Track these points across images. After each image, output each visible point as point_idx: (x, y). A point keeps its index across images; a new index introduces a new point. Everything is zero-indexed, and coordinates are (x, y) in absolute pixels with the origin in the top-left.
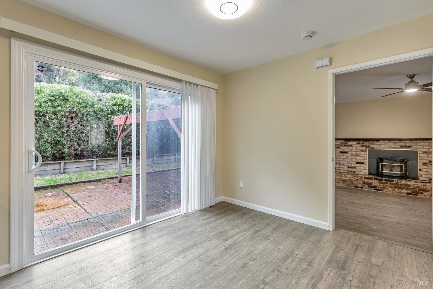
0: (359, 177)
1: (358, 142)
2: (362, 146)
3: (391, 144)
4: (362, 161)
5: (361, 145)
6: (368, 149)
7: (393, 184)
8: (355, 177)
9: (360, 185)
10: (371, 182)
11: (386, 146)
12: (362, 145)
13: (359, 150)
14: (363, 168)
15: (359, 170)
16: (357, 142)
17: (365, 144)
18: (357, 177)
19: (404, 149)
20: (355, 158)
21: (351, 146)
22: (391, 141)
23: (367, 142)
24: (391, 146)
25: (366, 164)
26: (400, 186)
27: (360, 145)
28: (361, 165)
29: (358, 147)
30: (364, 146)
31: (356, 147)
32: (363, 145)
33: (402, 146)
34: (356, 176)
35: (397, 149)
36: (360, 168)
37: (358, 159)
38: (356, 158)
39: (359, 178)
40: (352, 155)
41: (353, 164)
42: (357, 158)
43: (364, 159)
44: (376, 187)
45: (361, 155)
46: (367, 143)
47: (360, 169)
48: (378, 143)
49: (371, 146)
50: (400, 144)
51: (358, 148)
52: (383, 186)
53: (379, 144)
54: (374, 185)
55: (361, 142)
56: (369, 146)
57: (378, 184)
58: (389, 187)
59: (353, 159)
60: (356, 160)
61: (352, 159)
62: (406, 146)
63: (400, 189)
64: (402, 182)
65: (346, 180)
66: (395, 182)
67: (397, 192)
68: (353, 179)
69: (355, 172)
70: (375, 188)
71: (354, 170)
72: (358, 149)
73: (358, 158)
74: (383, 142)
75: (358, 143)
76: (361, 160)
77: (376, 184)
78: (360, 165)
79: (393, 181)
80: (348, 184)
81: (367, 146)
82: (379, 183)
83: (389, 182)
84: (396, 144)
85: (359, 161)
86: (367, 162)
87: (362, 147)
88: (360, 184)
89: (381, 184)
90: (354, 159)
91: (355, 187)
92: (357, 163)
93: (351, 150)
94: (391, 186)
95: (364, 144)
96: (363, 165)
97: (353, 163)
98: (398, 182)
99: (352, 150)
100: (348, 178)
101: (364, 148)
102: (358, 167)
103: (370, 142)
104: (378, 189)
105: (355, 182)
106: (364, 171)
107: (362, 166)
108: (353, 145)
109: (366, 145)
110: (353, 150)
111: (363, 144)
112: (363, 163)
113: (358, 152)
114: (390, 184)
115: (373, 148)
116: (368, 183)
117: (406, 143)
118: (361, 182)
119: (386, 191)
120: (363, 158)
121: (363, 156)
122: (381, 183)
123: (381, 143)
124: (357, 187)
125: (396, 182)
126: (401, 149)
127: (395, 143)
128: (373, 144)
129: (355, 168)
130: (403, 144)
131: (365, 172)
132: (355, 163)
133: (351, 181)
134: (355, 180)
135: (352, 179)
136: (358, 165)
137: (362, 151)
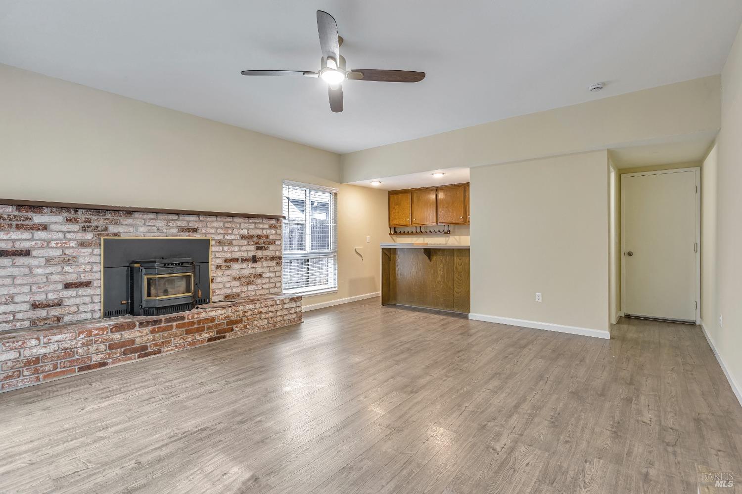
0: (96, 332)
1: (71, 216)
2: (84, 229)
3: (160, 223)
4: (84, 278)
5: (82, 225)
6: (103, 238)
7: (183, 325)
8: (81, 336)
9: (96, 358)
10: (132, 336)
11: (149, 228)
12: (83, 227)
13: (72, 244)
14: (88, 299)
15: (75, 309)
16: (66, 215)
17: (94, 224)
18: (90, 334)
19: (184, 236)
20: (59, 269)
21: (45, 228)
22: (160, 216)
23: (98, 217)
24: (160, 228)
25: (95, 285)
26: (196, 326)
27: (75, 227)
28: (81, 291)
29: (69, 232)
30: (90, 229)
31: (64, 233)
32: (88, 227)
33: (182, 230)
34: (83, 332)
35: (173, 236)
36: (78, 301)
37: (71, 273)
38: (63, 268)
39: (97, 335)
40: (49, 260)
41: (53, 291)
42: (68, 268)
43: (91, 271)
44: (144, 348)
45: (81, 260)
46: (98, 221)
47: (78, 306)
48: (129, 221)
49: (112, 229)
50: (179, 224)
51: (68, 236)
52: (163, 337)
53: (134, 223)
54: (139, 342)
55: (81, 215)
56: (106, 229)
57: (150, 337)
58: (175, 336)
59: (51, 273)
60: (63, 277)
61: (47, 276)
62: (188, 230)
63: (196, 335)
64: (201, 316)
65: (45, 356)
66: (186, 320)
67: (191, 344)
68: (74, 343)
69: (59, 320)
70: (143, 351)
71: (55, 312)
72: (70, 240)
73: (72, 270)
74: (141, 218)
75: (69, 221)
76: (82, 275)
77: (145, 339)
78: (77, 292)
79: (183, 318)
80: (55, 367)
81: (99, 228)
82: (153, 332)
83: (174, 324)
84: (170, 224)
85: (72, 278)
86: (98, 277)
87: (83, 234)
88: (98, 352)
89: (157, 335)
90: (57, 273)
91: (81, 369)
92: (67, 286)
93: (45, 244)
94: (179, 331)
95: (90, 222)
96: (89, 291)
97: (51, 287)
98: (193, 318)
99: (49, 242)
100: (55, 347)
101: (89, 236)
102: (72, 300)
103: (109, 216)
104: (149, 350)
105: (80, 351)
106: (90, 307)
107: (85, 294)
108: (53, 227)
109: (97, 227)
110: (53, 244)
111: (86, 222)
112: (87, 284)
113: (71, 251)
114: (178, 327)
115: (116, 235)
116: (122, 344)
117: (189, 222)
118: (102, 347)
119: (167, 351)
120: (88, 268)
121: (87, 260)
122: (158, 332)
123: (137, 219)
124: (89, 367)
125: (188, 319)
126: (180, 236)
127: (169, 221)
128: (116, 223)
129: (58, 304)
130: (184, 224)
131: (92, 312)
132: (60, 286)
133: (68, 352)
134: (79, 345)
135: (68, 345)
136: (72, 292)
137: (82, 244)
